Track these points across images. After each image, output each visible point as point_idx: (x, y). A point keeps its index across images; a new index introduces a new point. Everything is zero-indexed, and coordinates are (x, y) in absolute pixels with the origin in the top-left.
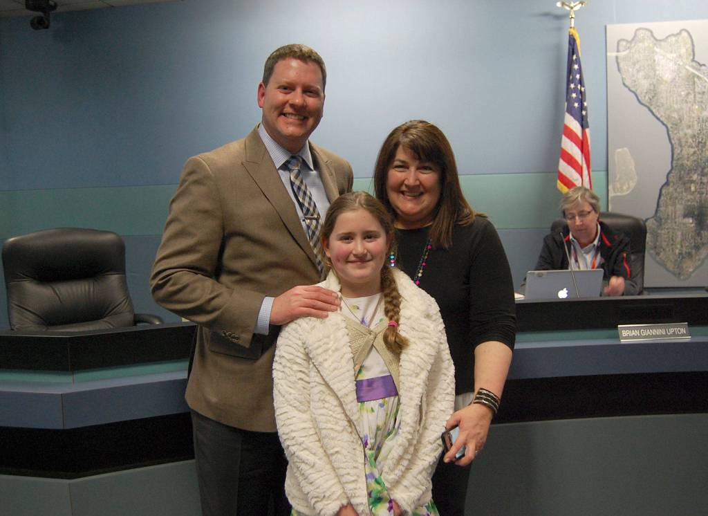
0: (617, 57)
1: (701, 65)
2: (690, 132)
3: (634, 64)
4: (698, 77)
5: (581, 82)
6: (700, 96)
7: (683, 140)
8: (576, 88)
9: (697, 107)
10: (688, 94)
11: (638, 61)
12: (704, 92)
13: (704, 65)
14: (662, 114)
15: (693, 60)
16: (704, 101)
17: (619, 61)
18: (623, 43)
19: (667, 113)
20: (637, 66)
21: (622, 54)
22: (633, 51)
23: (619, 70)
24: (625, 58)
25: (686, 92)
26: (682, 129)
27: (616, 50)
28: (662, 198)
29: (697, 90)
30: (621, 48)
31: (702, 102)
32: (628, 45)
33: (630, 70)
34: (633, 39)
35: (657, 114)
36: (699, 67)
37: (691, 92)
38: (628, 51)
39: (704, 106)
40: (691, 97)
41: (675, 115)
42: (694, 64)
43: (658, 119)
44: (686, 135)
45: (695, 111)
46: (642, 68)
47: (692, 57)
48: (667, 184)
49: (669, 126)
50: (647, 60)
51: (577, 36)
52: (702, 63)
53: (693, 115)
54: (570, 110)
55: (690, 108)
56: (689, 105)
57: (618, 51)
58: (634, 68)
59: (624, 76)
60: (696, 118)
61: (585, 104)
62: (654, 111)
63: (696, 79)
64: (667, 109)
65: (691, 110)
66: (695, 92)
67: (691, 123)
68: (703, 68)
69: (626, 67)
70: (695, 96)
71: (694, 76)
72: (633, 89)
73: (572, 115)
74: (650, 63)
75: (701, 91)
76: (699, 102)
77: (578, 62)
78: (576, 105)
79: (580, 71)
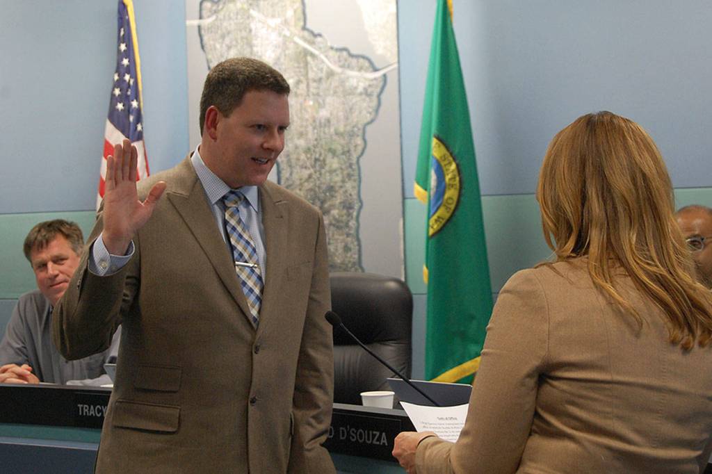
0: (199, 27)
1: (315, 36)
2: (301, 143)
3: (223, 37)
4: (313, 55)
5: (131, 69)
6: (315, 85)
7: (294, 157)
8: (121, 80)
9: (311, 103)
10: (299, 82)
11: (229, 33)
12: (320, 80)
13: (320, 35)
15: (304, 28)
16: (321, 94)
17: (203, 32)
20: (227, 40)
21: (206, 22)
22: (221, 15)
23: (203, 47)
24: (209, 29)
25: (296, 78)
26: (292, 139)
27: (197, 14)
29: (311, 75)
30: (205, 13)
31: (318, 94)
32: (214, 8)
33: (218, 46)
36: (312, 38)
37: (302, 78)
38: (214, 18)
39: (321, 101)
40: (302, 87)
42: (306, 34)
44: (297, 147)
45: (309, 110)
46: (234, 43)
47: (302, 23)
50: (241, 31)
51: (127, 1)
52: (316, 32)
53: (307, 116)
54: (113, 116)
55: (301, 104)
56: (301, 99)
57: (201, 18)
58: (222, 43)
59: (210, 57)
60: (311, 121)
61: (135, 104)
63: (309, 58)
65: (302, 108)
66: (307, 79)
67: (302, 129)
68: (319, 39)
69: (212, 42)
70: (308, 86)
71: (306, 53)
73: (112, 122)
74: (244, 34)
75: (316, 78)
76: (313, 95)
77: (127, 39)
78: (120, 106)
79: (129, 53)
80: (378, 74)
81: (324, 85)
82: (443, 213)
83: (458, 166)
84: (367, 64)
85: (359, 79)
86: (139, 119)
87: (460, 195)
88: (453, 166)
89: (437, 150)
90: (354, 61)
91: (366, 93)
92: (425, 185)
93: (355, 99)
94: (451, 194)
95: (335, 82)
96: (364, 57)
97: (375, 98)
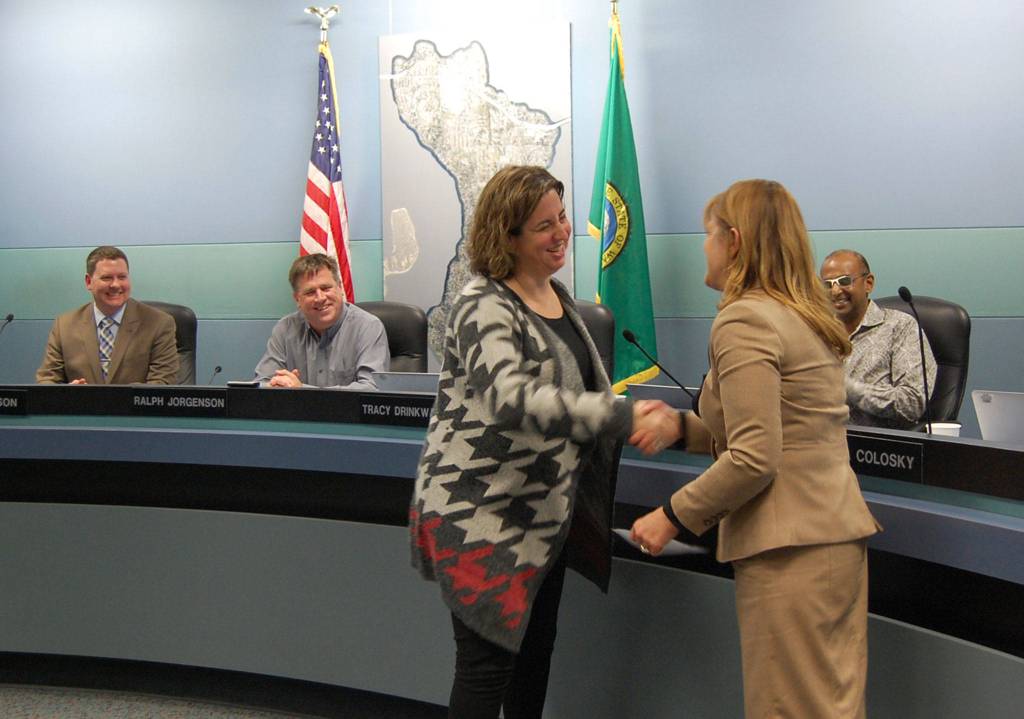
0: (392, 81)
1: (497, 91)
3: (414, 91)
4: (494, 108)
5: (331, 117)
6: (496, 134)
8: (323, 127)
9: (493, 150)
10: (482, 132)
11: (419, 87)
12: (502, 130)
13: (501, 91)
14: (449, 159)
15: (487, 85)
16: (502, 142)
17: (395, 86)
18: (399, 61)
19: (456, 158)
20: (417, 94)
21: (398, 77)
22: (411, 71)
23: (395, 99)
24: (401, 83)
25: (480, 129)
26: (475, 182)
27: (391, 71)
28: (451, 279)
29: (493, 126)
30: (397, 69)
31: (499, 143)
32: (406, 64)
33: (409, 98)
34: (412, 56)
35: (442, 160)
36: (493, 93)
37: (485, 129)
38: (405, 72)
39: (502, 149)
40: (485, 136)
41: (465, 161)
42: (489, 89)
43: (444, 167)
45: (491, 156)
46: (423, 96)
47: (485, 81)
48: (456, 258)
49: (458, 178)
50: (430, 85)
51: (328, 56)
52: (498, 88)
53: (489, 162)
54: (315, 158)
55: (484, 152)
56: (484, 147)
57: (393, 73)
58: (412, 97)
59: (401, 108)
60: (492, 166)
61: (335, 148)
62: (439, 156)
63: (492, 112)
64: (455, 154)
65: (485, 155)
66: (490, 130)
67: (485, 173)
68: (500, 94)
69: (403, 95)
70: (490, 135)
71: (489, 106)
72: (413, 126)
73: (314, 163)
74: (433, 88)
75: (498, 129)
76: (495, 143)
77: (328, 90)
78: (322, 150)
79: (330, 103)
80: (554, 127)
81: (505, 135)
82: (615, 248)
83: (627, 208)
84: (543, 118)
85: (537, 130)
86: (338, 162)
87: (629, 233)
88: (624, 208)
89: (609, 194)
90: (532, 115)
91: (542, 143)
92: (599, 225)
93: (532, 148)
94: (622, 232)
95: (514, 132)
96: (541, 112)
97: (550, 149)
